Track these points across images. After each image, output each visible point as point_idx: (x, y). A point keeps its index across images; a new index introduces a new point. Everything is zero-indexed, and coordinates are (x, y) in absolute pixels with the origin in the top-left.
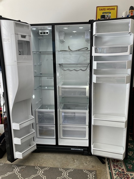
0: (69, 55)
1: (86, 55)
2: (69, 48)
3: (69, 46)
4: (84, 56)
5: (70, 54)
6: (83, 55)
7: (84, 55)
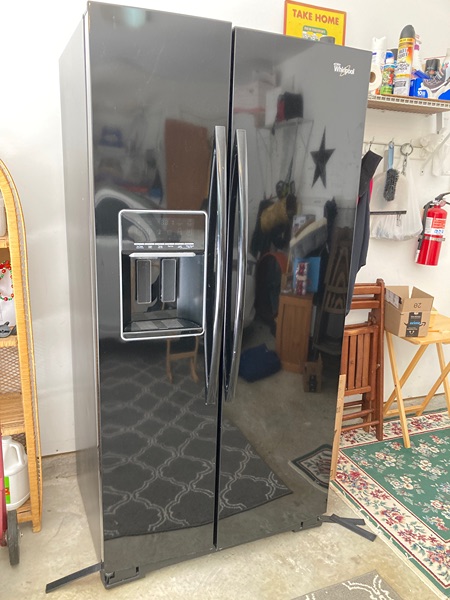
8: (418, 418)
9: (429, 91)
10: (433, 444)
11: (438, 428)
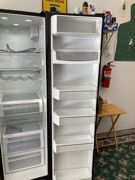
0: (9, 57)
1: (32, 57)
2: (8, 47)
3: (7, 45)
4: (30, 59)
5: (10, 55)
6: (28, 57)
7: (30, 57)
8: (106, 140)
9: (108, 27)
10: (108, 151)
11: (112, 144)
